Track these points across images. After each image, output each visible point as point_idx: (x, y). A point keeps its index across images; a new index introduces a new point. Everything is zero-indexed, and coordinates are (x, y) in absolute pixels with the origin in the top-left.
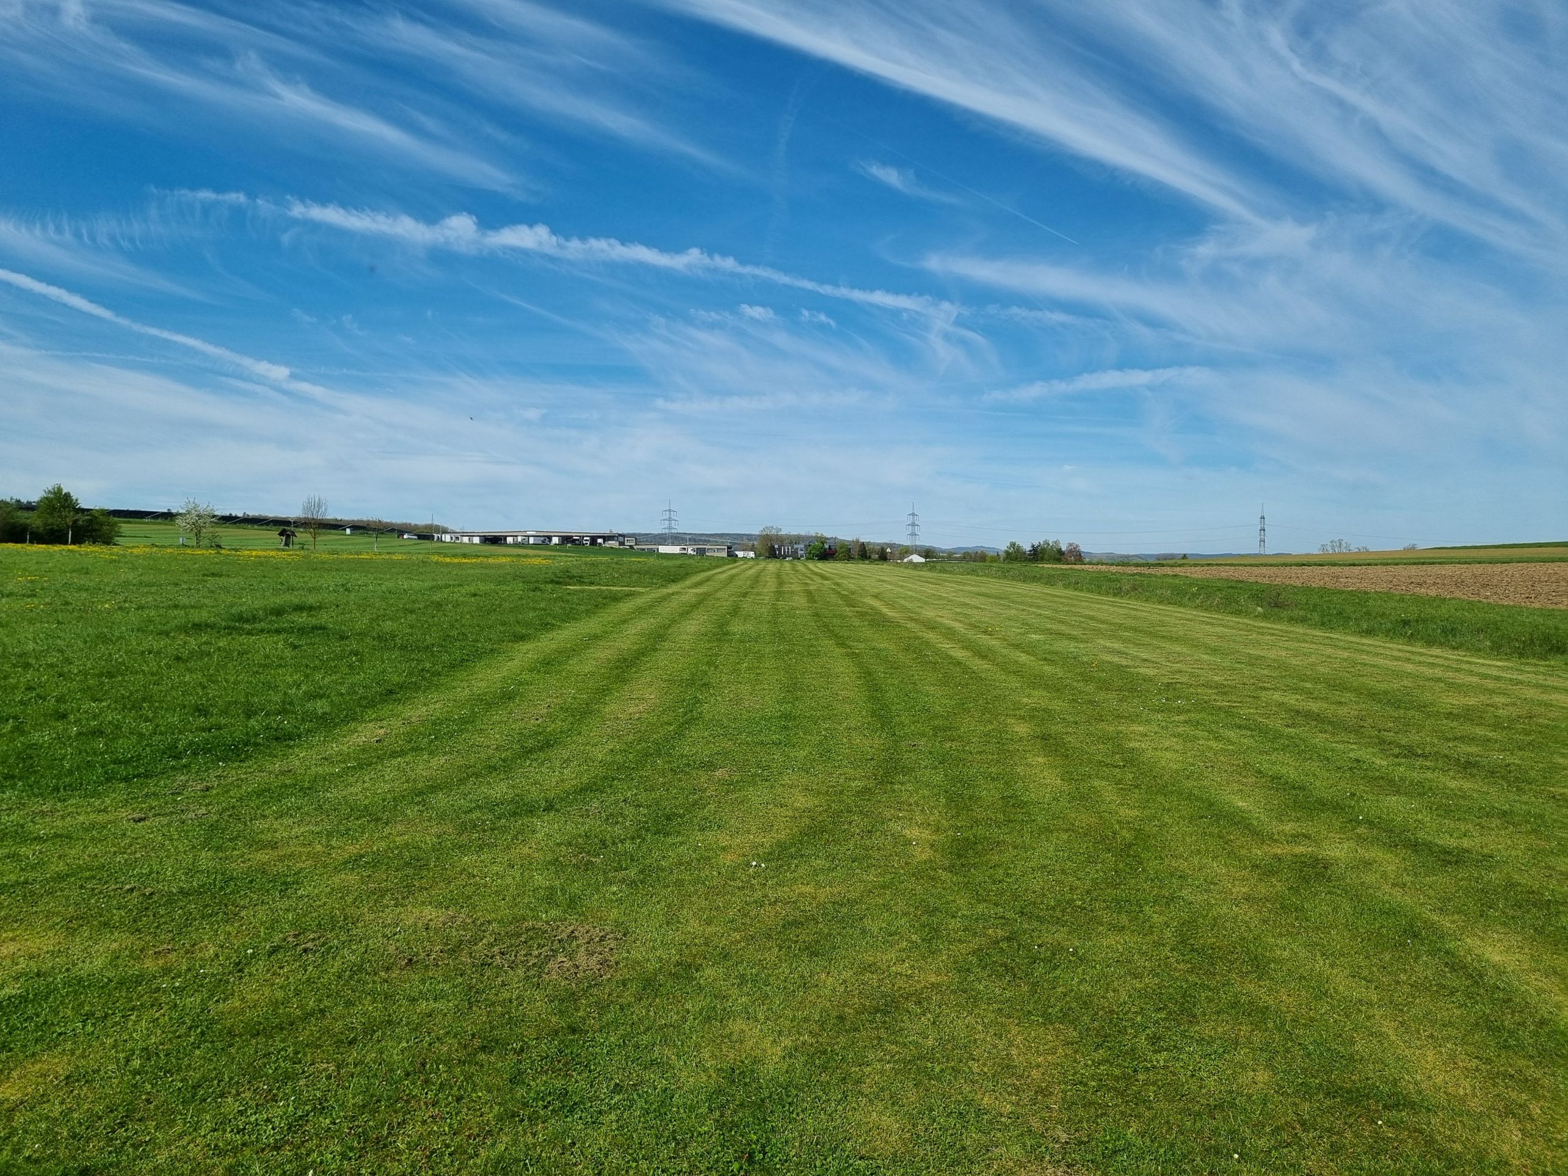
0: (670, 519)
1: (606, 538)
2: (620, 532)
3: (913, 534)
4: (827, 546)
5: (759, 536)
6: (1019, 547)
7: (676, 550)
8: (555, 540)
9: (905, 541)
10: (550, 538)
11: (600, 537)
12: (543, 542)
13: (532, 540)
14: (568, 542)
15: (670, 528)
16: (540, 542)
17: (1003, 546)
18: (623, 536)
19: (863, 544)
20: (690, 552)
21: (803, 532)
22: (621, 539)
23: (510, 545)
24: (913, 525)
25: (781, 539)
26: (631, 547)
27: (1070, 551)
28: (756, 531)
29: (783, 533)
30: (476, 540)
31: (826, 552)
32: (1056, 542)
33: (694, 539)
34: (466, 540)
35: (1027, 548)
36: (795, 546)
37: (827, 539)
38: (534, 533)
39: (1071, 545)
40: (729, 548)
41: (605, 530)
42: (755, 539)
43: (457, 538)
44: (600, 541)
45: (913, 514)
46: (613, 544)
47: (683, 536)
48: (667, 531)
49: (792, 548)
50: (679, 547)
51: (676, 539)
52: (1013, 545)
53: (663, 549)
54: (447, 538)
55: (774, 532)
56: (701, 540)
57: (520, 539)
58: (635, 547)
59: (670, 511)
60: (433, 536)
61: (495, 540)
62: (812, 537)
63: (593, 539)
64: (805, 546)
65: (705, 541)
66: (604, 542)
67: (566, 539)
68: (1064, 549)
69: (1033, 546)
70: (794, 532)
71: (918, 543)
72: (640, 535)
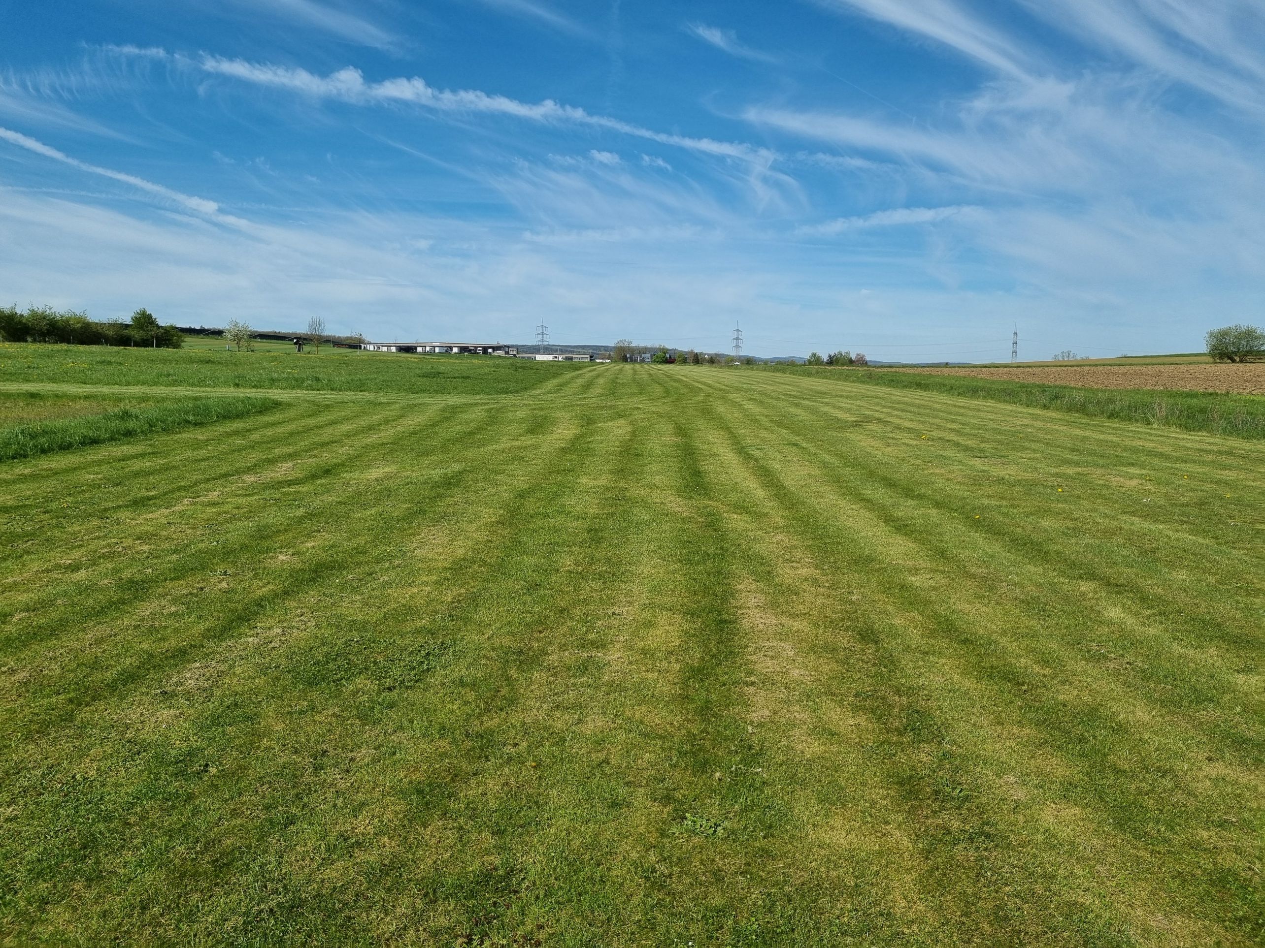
0: (542, 334)
1: (495, 348)
2: (506, 344)
3: (738, 346)
4: (668, 356)
5: (614, 347)
6: (818, 357)
7: (550, 358)
8: (455, 350)
9: (732, 353)
10: (451, 348)
11: (490, 348)
12: (446, 351)
13: (437, 350)
14: (465, 351)
15: (542, 341)
16: (444, 351)
17: (807, 356)
18: (508, 347)
19: (697, 354)
20: (560, 359)
21: (649, 345)
22: (506, 349)
23: (420, 354)
24: (737, 339)
25: (632, 350)
26: (514, 355)
27: (858, 360)
28: (612, 344)
29: (633, 345)
30: (394, 349)
31: (668, 358)
32: (847, 353)
33: (563, 350)
34: (385, 349)
35: (825, 358)
36: (643, 355)
37: (668, 350)
38: (438, 344)
39: (858, 355)
40: (591, 357)
41: (494, 343)
42: (611, 350)
43: (379, 348)
44: (490, 350)
45: (738, 330)
46: (500, 353)
47: (553, 347)
48: (540, 343)
49: (641, 357)
50: (551, 356)
51: (548, 350)
52: (814, 355)
53: (540, 357)
54: (371, 348)
55: (626, 344)
56: (567, 351)
57: (428, 349)
58: (517, 356)
59: (542, 327)
60: (360, 346)
61: (408, 349)
62: (656, 348)
63: (485, 349)
64: (651, 355)
65: (570, 351)
66: (493, 351)
67: (464, 349)
68: (853, 358)
69: (830, 356)
70: (642, 344)
71: (741, 354)
72: (520, 346)
